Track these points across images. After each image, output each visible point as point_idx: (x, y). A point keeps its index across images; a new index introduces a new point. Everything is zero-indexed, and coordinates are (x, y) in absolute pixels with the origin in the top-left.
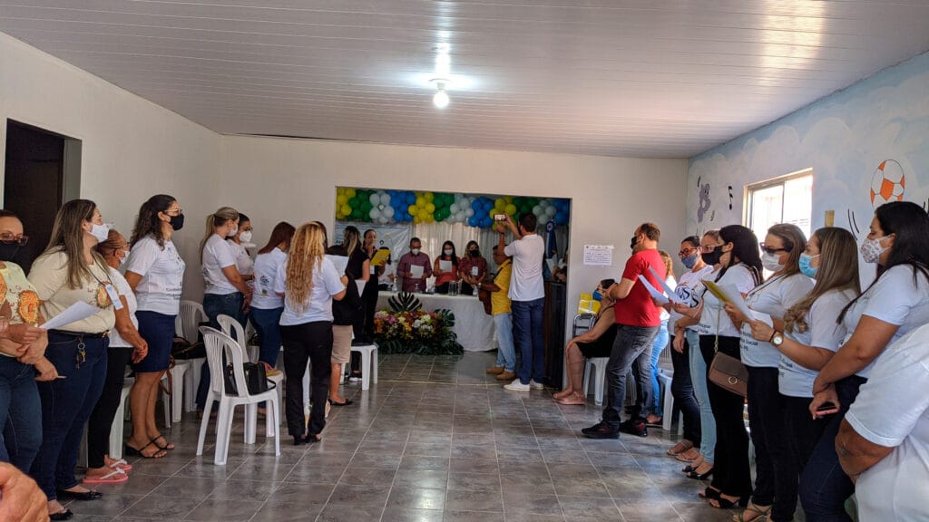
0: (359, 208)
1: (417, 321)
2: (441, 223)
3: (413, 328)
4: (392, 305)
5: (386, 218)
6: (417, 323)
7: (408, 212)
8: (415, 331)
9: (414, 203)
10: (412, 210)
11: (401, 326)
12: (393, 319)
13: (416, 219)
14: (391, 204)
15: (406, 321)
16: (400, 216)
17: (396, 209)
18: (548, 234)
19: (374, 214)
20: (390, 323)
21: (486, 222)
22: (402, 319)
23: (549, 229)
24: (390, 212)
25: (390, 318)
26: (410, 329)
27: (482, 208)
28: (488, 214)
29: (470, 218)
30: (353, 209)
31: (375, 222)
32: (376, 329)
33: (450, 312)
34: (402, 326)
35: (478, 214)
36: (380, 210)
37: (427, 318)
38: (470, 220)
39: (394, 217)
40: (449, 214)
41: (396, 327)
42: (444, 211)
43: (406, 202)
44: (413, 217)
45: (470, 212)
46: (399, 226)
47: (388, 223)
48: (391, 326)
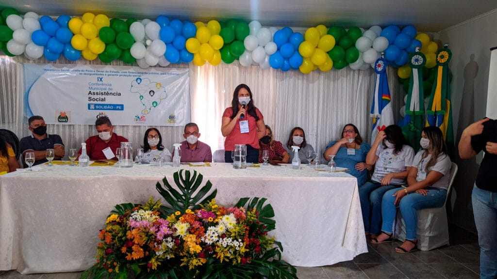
0: (115, 41)
1: (211, 229)
2: (230, 65)
3: (203, 244)
4: (164, 193)
5: (155, 56)
6: (211, 235)
7: (185, 49)
8: (208, 250)
9: (194, 36)
10: (191, 44)
11: (180, 242)
12: (165, 230)
13: (197, 58)
14: (162, 37)
15: (190, 231)
16: (174, 54)
17: (169, 44)
18: (378, 76)
19: (137, 51)
20: (159, 236)
21: (294, 60)
22: (182, 228)
23: (380, 69)
24: (160, 48)
25: (158, 226)
26: (199, 249)
27: (288, 41)
28: (297, 50)
29: (271, 57)
30: (107, 45)
31: (141, 63)
32: (130, 250)
33: (266, 203)
34: (183, 241)
35: (283, 49)
36: (146, 46)
37: (228, 221)
38: (270, 60)
39: (166, 56)
40: (242, 50)
41: (171, 245)
42: (236, 46)
43: (182, 34)
44: (192, 55)
45: (272, 48)
46: (174, 71)
47: (158, 66)
48: (160, 243)
